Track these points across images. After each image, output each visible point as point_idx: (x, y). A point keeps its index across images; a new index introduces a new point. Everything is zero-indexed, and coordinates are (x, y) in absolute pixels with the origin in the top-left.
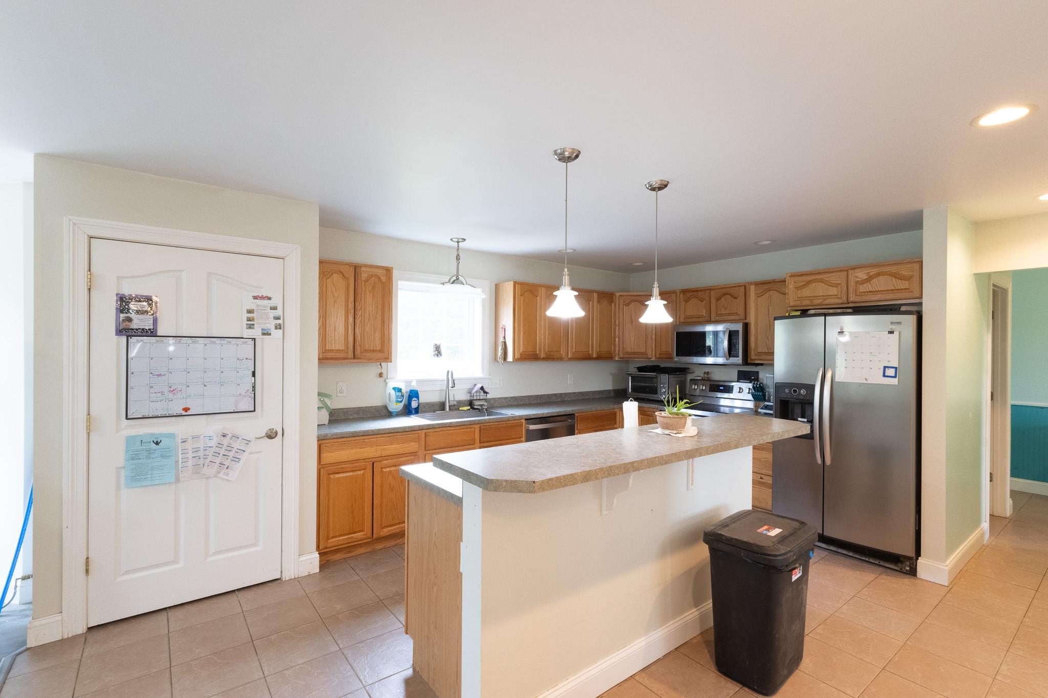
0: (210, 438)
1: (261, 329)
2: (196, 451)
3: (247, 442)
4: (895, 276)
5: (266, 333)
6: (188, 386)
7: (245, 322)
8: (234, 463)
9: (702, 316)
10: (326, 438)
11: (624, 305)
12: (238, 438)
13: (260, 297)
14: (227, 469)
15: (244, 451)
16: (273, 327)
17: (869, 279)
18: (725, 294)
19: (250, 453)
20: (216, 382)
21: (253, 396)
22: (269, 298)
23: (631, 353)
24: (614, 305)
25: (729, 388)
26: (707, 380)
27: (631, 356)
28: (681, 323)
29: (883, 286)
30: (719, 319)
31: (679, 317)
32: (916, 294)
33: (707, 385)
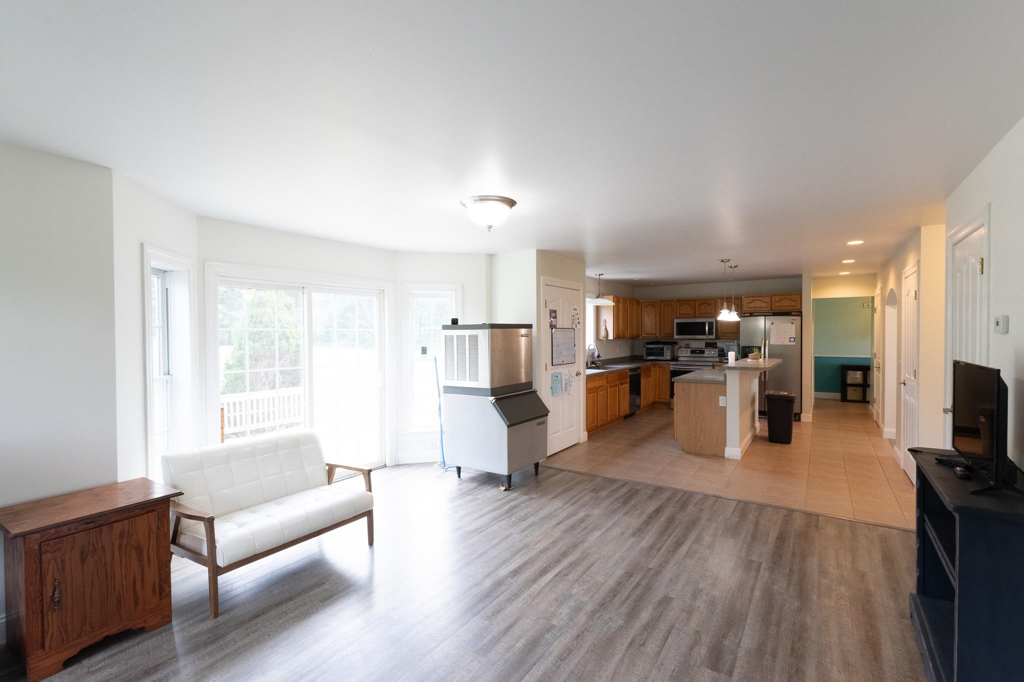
0: (567, 375)
3: (573, 377)
4: (791, 300)
5: (576, 326)
8: (571, 387)
9: (690, 314)
11: (644, 306)
13: (575, 309)
15: (572, 381)
17: (781, 301)
18: (705, 303)
23: (648, 334)
24: (640, 307)
25: (702, 352)
26: (689, 348)
27: (649, 336)
28: (677, 318)
29: (786, 304)
30: (700, 315)
31: (676, 315)
32: (799, 308)
33: (689, 350)
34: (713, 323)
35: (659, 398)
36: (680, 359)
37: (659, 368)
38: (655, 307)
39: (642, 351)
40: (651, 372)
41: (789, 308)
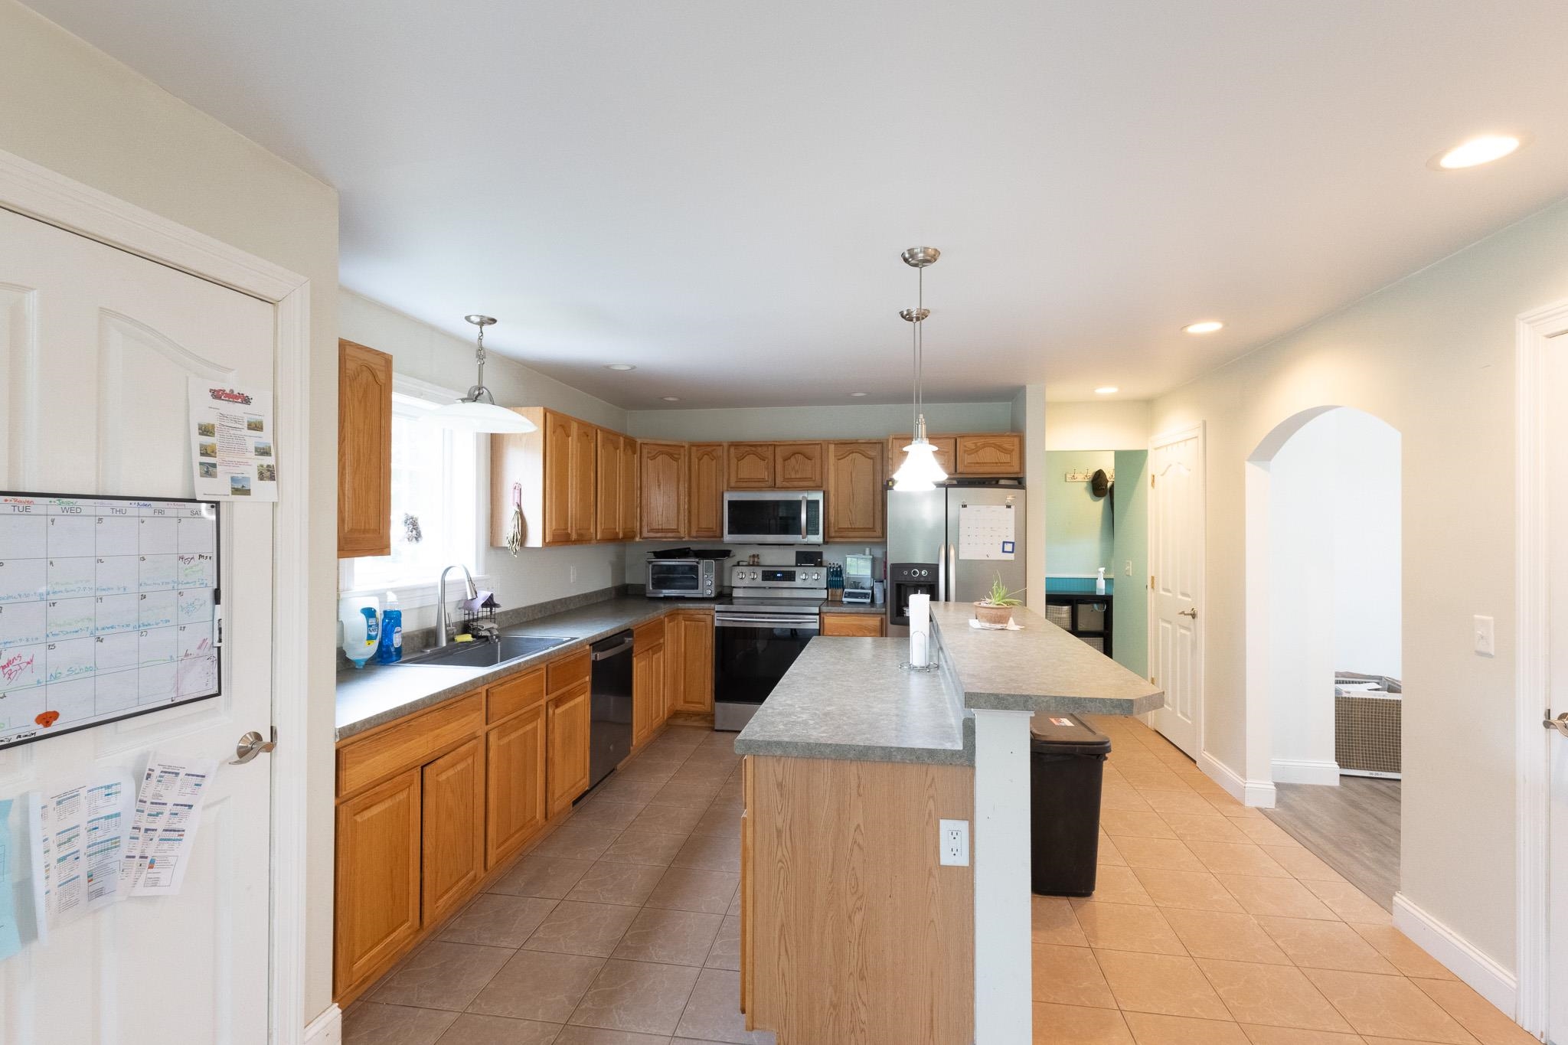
0: (109, 791)
1: (230, 475)
2: (69, 840)
3: (198, 780)
4: (1000, 448)
5: (241, 490)
6: (51, 647)
7: (198, 458)
8: (166, 845)
9: (763, 480)
10: (354, 732)
11: (648, 457)
12: (177, 774)
13: (227, 395)
14: (151, 867)
15: (190, 806)
16: (253, 474)
17: (976, 450)
18: (797, 453)
19: (206, 807)
20: (128, 626)
21: (216, 655)
22: (246, 400)
23: (658, 531)
24: (636, 457)
25: (790, 576)
26: (758, 565)
27: (659, 535)
28: (731, 489)
29: (988, 459)
30: (787, 484)
31: (728, 480)
32: (1016, 469)
33: (759, 571)
34: (817, 502)
35: (686, 702)
36: (736, 593)
37: (685, 620)
38: (676, 460)
39: (640, 575)
40: (663, 636)
41: (996, 469)
